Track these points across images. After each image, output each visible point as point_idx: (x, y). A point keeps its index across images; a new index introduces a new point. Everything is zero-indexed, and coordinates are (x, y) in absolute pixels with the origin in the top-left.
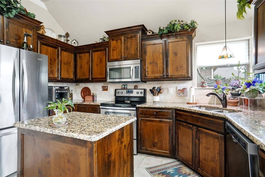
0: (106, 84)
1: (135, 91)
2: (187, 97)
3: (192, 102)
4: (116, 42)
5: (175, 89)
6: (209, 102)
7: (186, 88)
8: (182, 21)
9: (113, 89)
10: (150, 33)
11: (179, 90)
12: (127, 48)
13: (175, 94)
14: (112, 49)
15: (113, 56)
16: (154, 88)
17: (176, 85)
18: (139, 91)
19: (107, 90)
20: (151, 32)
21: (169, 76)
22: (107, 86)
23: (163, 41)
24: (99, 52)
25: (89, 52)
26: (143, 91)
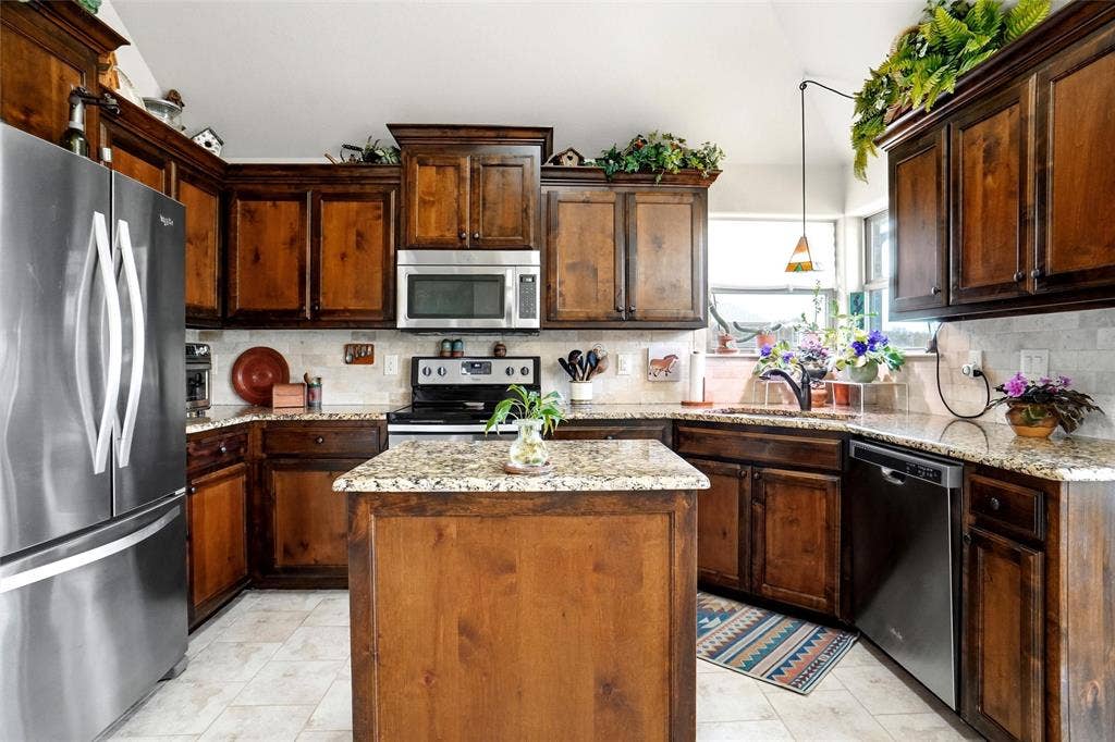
0: (364, 335)
1: (498, 366)
2: (677, 384)
3: (700, 400)
4: (437, 173)
5: (639, 360)
6: (743, 398)
7: (674, 356)
8: (681, 141)
9: (397, 356)
10: (570, 158)
11: (654, 362)
12: (484, 204)
13: (638, 375)
14: (420, 198)
15: (424, 226)
16: (574, 354)
17: (644, 345)
18: (517, 365)
19: (369, 359)
20: (575, 158)
21: (638, 315)
22: (372, 346)
23: (617, 194)
24: (354, 205)
25: (301, 198)
26: (530, 364)
